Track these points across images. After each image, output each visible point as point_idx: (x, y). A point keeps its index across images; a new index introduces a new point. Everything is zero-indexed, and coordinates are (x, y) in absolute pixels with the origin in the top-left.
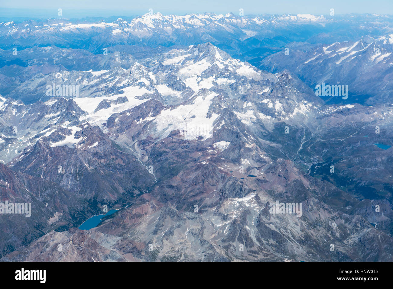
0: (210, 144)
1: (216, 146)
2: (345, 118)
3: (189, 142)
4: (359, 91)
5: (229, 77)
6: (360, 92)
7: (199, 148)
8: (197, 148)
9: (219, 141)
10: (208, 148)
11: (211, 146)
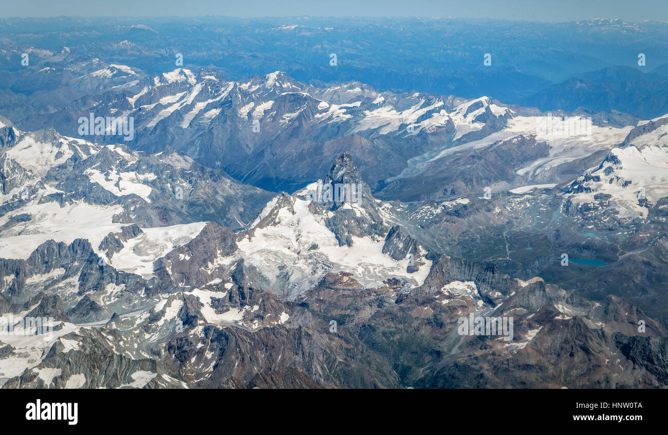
0: (436, 290)
1: (448, 292)
2: (465, 221)
3: (375, 292)
4: (298, 176)
5: (137, 168)
6: (300, 176)
7: (420, 300)
8: (417, 300)
9: (449, 282)
10: (437, 297)
11: (440, 293)
